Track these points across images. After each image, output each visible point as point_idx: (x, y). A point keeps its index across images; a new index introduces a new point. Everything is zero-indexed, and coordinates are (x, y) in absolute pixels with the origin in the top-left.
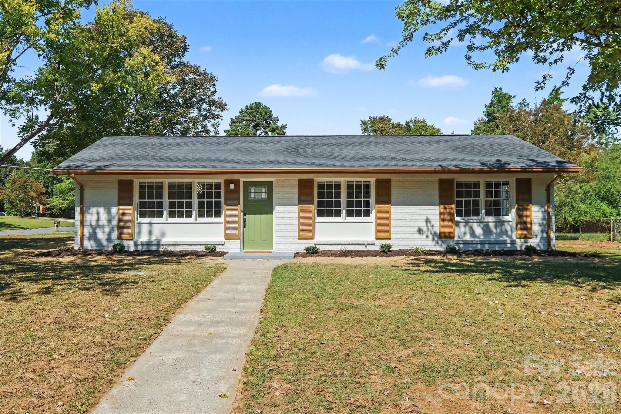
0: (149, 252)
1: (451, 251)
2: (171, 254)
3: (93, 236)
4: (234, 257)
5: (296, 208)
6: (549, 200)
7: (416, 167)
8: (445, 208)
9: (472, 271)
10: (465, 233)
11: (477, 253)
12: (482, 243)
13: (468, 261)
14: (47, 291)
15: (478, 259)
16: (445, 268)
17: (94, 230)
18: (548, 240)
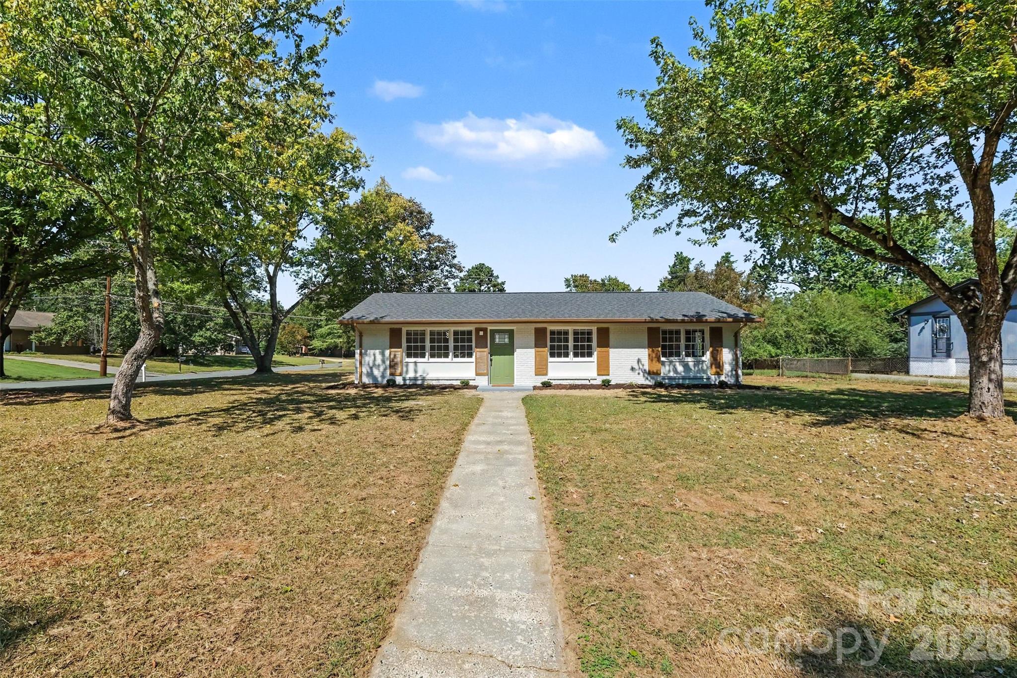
0: (414, 386)
1: (659, 385)
2: (433, 387)
3: (370, 374)
4: (484, 390)
5: (533, 351)
6: (736, 345)
7: (630, 318)
8: (653, 351)
9: (682, 401)
10: (669, 371)
11: (679, 386)
12: (684, 378)
13: (675, 392)
14: (356, 417)
15: (683, 391)
16: (659, 399)
17: (371, 368)
18: (737, 376)
